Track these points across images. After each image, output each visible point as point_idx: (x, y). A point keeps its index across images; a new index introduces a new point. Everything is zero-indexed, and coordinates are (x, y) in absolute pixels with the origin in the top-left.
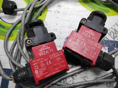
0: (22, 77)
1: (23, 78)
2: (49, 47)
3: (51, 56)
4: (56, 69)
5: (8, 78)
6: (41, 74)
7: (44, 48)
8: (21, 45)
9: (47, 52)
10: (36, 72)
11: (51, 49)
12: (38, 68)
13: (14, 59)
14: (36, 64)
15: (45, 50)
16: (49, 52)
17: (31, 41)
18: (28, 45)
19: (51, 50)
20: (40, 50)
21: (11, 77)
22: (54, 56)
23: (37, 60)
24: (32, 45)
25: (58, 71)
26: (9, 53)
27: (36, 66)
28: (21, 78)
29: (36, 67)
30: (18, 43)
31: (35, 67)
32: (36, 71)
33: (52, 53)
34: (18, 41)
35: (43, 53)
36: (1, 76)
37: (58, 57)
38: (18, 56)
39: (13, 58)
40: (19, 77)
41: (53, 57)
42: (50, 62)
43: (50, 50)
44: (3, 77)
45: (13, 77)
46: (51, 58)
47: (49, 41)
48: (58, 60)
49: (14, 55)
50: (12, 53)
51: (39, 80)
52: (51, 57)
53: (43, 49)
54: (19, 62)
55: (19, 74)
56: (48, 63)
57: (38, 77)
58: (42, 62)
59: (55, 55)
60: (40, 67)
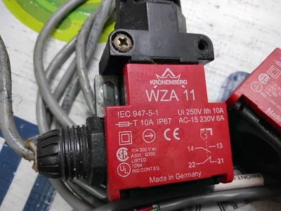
0: (65, 158)
1: (69, 163)
2: (184, 82)
3: (183, 112)
4: (192, 165)
5: (19, 146)
6: (138, 168)
7: (169, 78)
8: (86, 57)
9: (174, 95)
10: (122, 154)
11: (189, 87)
12: (130, 142)
13: (53, 95)
14: (129, 124)
15: (169, 87)
16: (182, 97)
17: (128, 41)
18: (117, 53)
19: (189, 92)
20: (151, 82)
21: (29, 148)
22: (194, 116)
23: (135, 114)
24: (130, 57)
25: (194, 175)
26: (45, 73)
27: (126, 133)
28: (63, 159)
29: (126, 138)
30: (80, 49)
31: (121, 134)
32: (119, 151)
33: (189, 104)
34: (81, 41)
35: (161, 94)
36: (3, 137)
37: (206, 125)
38: (69, 91)
39: (53, 92)
40: (57, 154)
41: (190, 117)
42: (175, 134)
43: (184, 90)
44: (6, 143)
45: (35, 148)
46: (181, 120)
47: (188, 60)
48: (203, 134)
49: (56, 83)
50: (52, 77)
51: (125, 187)
52: (183, 116)
53: (162, 82)
54: (67, 108)
55: (59, 143)
56: (170, 134)
57: (123, 173)
58: (150, 126)
59: (198, 115)
60: (138, 141)
